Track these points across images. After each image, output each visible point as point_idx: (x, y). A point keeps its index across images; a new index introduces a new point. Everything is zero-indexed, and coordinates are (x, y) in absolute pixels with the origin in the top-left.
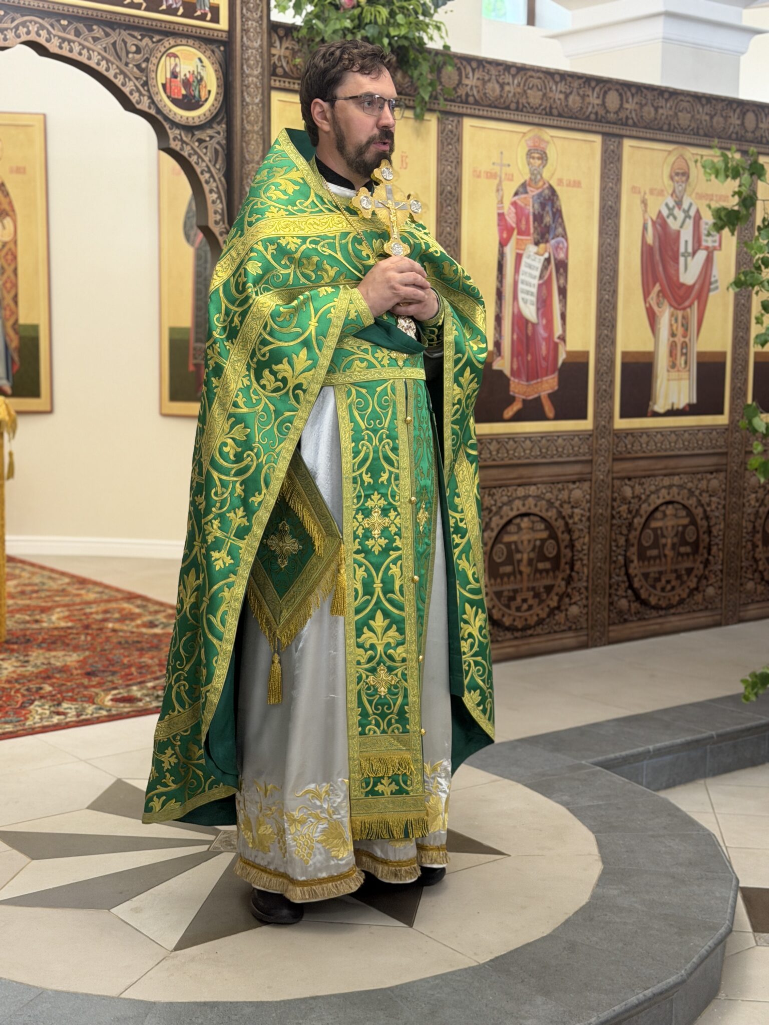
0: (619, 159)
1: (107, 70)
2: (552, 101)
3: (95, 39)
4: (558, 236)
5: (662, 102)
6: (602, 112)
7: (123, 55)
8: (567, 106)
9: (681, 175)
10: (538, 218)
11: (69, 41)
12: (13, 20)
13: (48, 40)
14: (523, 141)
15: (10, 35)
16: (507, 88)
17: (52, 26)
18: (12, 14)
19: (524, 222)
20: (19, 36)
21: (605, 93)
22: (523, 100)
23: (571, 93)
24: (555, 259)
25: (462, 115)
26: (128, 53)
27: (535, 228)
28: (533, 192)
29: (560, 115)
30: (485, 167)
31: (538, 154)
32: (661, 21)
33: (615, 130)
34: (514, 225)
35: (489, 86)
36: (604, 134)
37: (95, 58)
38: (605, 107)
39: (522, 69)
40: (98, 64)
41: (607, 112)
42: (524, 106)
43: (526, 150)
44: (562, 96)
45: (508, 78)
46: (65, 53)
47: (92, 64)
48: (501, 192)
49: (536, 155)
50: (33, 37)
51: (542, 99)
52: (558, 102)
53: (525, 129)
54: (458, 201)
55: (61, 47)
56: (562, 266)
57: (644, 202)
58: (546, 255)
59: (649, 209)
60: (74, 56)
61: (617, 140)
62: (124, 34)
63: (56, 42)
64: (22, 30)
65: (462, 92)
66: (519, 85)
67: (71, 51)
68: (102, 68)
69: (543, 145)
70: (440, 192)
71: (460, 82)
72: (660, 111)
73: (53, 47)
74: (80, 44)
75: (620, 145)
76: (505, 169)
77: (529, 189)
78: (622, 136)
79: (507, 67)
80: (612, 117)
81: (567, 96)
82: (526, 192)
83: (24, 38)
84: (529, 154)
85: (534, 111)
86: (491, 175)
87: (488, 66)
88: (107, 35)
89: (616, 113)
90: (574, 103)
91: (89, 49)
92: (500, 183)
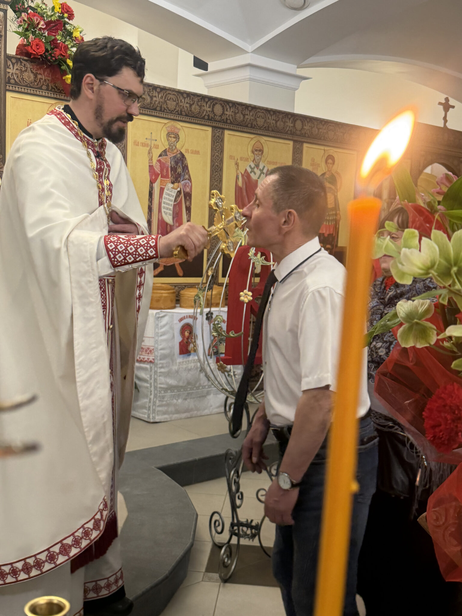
0: (223, 141)
2: (182, 107)
4: (186, 180)
5: (247, 112)
6: (211, 115)
8: (191, 110)
9: (258, 151)
10: (174, 169)
14: (164, 128)
16: (154, 99)
19: (165, 171)
21: (214, 105)
22: (165, 106)
23: (193, 104)
24: (184, 192)
27: (172, 175)
28: (170, 155)
29: (186, 115)
30: (142, 140)
31: (174, 135)
32: (248, 69)
33: (220, 125)
34: (159, 172)
36: (213, 127)
38: (214, 113)
39: (163, 89)
41: (215, 115)
42: (165, 109)
43: (167, 132)
44: (188, 105)
45: (155, 94)
48: (151, 155)
49: (173, 136)
51: (176, 106)
52: (186, 109)
53: (166, 121)
56: (188, 196)
57: (237, 164)
58: (179, 189)
59: (239, 168)
61: (221, 130)
66: (162, 98)
69: (176, 131)
72: (246, 117)
75: (223, 134)
76: (153, 142)
77: (168, 153)
78: (224, 129)
80: (218, 118)
81: (191, 105)
82: (167, 155)
84: (168, 135)
85: (171, 112)
89: (221, 116)
90: (195, 109)
92: (150, 149)
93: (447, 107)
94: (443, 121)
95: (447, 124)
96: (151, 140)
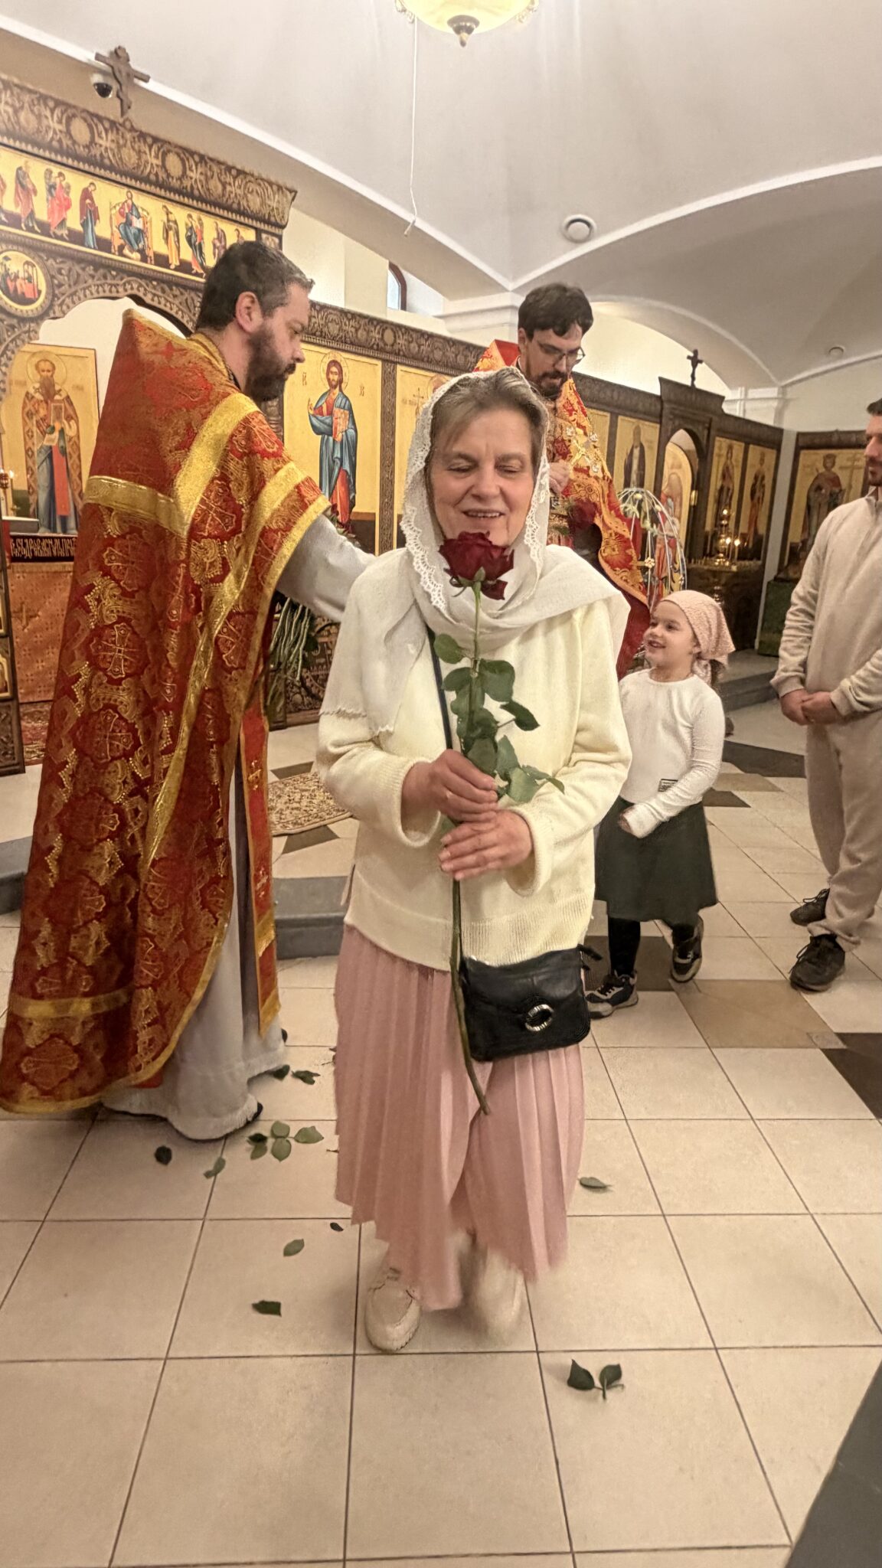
1: (183, 317)
2: (447, 358)
3: (175, 296)
7: (192, 308)
11: (158, 296)
12: (122, 279)
13: (145, 295)
15: (121, 289)
16: (422, 347)
17: (148, 285)
18: (121, 275)
20: (126, 290)
22: (431, 356)
25: (396, 363)
26: (195, 307)
30: (409, 397)
32: (510, 310)
35: (412, 345)
37: (175, 309)
39: (431, 336)
40: (177, 313)
42: (432, 360)
45: (423, 341)
46: (155, 304)
47: (173, 313)
50: (135, 292)
51: (442, 357)
53: (432, 374)
54: (394, 418)
55: (153, 300)
60: (162, 306)
62: (193, 294)
63: (150, 296)
64: (128, 287)
65: (396, 347)
66: (429, 345)
67: (159, 303)
68: (179, 316)
70: (383, 413)
71: (395, 341)
73: (148, 299)
74: (165, 299)
76: (421, 400)
79: (422, 334)
81: (456, 356)
83: (129, 292)
85: (438, 363)
86: (411, 403)
87: (411, 333)
88: (182, 294)
91: (170, 303)
92: (418, 408)
93: (695, 361)
94: (690, 379)
95: (696, 383)
96: (419, 397)
